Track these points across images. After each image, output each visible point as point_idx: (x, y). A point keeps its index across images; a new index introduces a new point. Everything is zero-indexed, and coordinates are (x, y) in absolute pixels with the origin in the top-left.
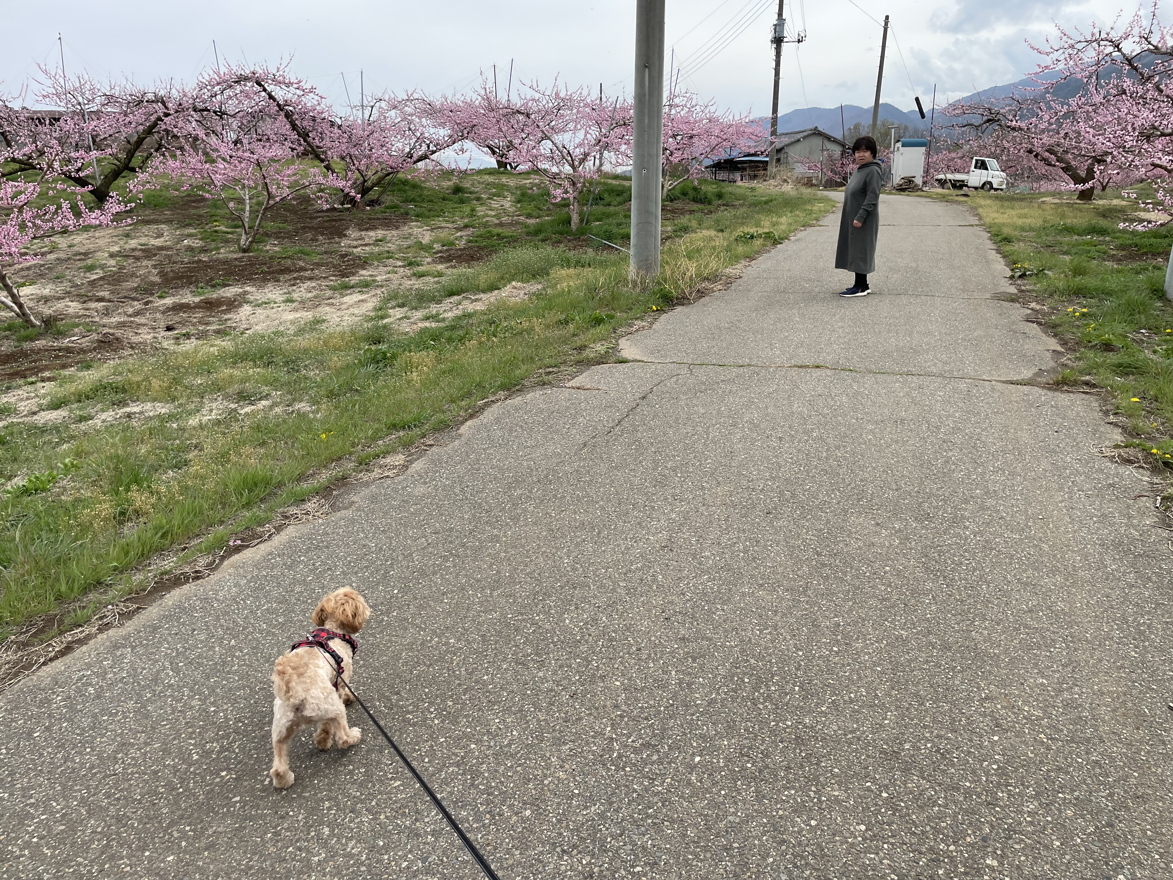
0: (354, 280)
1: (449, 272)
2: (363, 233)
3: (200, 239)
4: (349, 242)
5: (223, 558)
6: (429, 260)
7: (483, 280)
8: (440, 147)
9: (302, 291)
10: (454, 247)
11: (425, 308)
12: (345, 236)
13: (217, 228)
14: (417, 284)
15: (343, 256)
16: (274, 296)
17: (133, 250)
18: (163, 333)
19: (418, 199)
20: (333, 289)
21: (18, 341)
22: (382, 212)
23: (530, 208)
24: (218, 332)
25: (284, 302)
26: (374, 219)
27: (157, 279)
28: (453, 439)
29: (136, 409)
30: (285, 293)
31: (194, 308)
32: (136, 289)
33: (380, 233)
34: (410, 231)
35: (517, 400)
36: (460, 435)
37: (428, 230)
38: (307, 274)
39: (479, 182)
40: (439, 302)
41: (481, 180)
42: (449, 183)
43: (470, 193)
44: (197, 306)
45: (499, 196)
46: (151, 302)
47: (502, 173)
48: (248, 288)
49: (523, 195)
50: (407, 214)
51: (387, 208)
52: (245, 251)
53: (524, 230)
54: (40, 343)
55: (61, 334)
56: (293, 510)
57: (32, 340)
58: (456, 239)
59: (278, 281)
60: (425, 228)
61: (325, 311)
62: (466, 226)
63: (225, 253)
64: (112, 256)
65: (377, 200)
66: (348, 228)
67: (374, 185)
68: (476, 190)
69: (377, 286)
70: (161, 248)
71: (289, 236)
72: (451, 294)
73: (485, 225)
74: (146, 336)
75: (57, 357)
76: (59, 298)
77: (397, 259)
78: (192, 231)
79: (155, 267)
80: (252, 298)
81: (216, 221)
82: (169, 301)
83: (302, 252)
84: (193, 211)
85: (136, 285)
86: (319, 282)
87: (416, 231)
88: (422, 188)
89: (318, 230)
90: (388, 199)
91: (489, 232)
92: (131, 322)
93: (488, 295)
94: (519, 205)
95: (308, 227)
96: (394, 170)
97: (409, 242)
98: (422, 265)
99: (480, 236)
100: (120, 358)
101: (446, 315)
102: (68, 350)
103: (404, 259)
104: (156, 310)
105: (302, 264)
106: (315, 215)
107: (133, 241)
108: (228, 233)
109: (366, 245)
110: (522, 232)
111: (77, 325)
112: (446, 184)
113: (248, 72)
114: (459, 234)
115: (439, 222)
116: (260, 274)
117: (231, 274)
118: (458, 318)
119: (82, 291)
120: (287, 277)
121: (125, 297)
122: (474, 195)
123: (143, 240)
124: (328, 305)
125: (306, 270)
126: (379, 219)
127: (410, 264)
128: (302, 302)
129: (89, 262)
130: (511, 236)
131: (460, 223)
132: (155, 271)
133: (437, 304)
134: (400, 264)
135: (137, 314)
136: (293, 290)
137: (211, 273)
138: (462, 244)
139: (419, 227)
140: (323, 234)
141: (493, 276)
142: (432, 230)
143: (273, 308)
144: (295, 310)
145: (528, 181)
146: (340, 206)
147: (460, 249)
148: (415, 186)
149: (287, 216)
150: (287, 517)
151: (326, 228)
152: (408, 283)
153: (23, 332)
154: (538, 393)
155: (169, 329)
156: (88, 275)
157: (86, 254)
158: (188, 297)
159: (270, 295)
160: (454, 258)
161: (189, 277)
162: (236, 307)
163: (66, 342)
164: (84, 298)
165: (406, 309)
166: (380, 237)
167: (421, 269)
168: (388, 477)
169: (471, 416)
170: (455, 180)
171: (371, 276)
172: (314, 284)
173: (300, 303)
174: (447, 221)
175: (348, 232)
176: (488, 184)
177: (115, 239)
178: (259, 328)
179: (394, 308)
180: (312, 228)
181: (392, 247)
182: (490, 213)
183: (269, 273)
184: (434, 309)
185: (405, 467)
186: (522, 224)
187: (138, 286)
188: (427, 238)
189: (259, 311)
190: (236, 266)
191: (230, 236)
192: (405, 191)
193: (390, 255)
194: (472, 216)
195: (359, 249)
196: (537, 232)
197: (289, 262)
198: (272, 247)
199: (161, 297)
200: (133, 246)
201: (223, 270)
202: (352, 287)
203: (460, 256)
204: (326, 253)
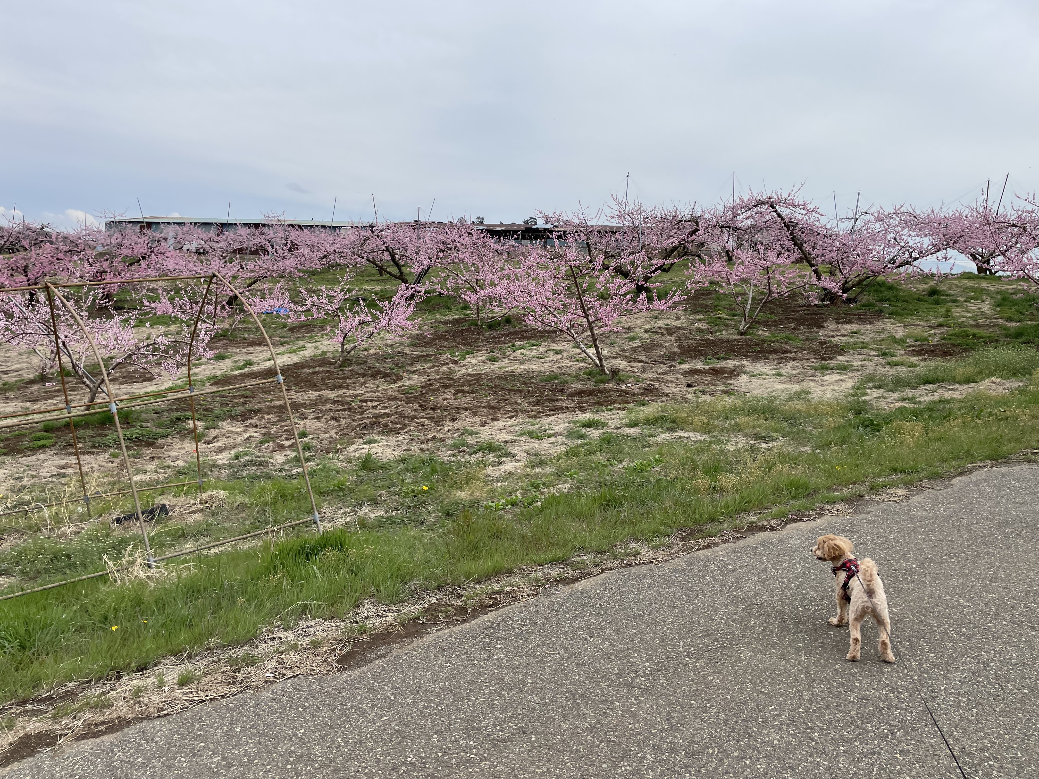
0: (833, 363)
1: (922, 364)
2: (840, 326)
3: (707, 323)
4: (826, 332)
5: (786, 523)
6: (902, 352)
7: (960, 372)
8: (921, 255)
9: (788, 368)
10: (927, 343)
11: (901, 391)
12: (823, 327)
13: (720, 316)
14: (892, 371)
15: (822, 343)
16: (766, 370)
17: (660, 328)
18: (685, 389)
19: (893, 299)
20: (815, 369)
21: (596, 382)
22: (857, 309)
23: (1010, 311)
24: (724, 392)
25: (774, 375)
26: (850, 314)
27: (677, 350)
28: (946, 487)
29: (685, 435)
30: (774, 369)
31: (704, 373)
32: (662, 356)
33: (855, 327)
34: (884, 326)
35: (1004, 469)
36: (952, 485)
37: (901, 326)
38: (792, 355)
39: (957, 286)
40: (915, 388)
41: (960, 284)
42: (925, 286)
43: (947, 295)
44: (707, 372)
45: (977, 300)
46: (673, 366)
47: (982, 278)
48: (745, 363)
49: (1004, 299)
50: (881, 311)
51: (863, 305)
52: (742, 334)
53: (1003, 332)
54: (609, 386)
55: (621, 381)
56: (827, 507)
57: (604, 383)
58: (930, 336)
59: (768, 359)
60: (898, 324)
61: (808, 384)
62: (940, 325)
63: (725, 334)
64: (646, 331)
65: (855, 298)
66: (826, 321)
67: (854, 286)
68: (953, 293)
69: (854, 370)
70: (679, 328)
71: (776, 324)
72: (927, 382)
73: (961, 325)
74: (673, 389)
75: (620, 395)
76: (614, 358)
77: (871, 349)
78: (700, 316)
79: (676, 341)
80: (748, 370)
81: (719, 310)
82: (686, 367)
83: (787, 338)
84: (702, 302)
85: (663, 353)
86: (802, 362)
87: (889, 326)
88: (897, 290)
89: (800, 321)
90: (864, 298)
91: (965, 332)
92: (663, 378)
93: (965, 386)
94: (998, 309)
95: (791, 318)
96: (876, 273)
97: (883, 336)
98: (895, 356)
99: (955, 335)
100: (661, 402)
101: (922, 399)
102: (626, 392)
103: (878, 350)
104: (677, 372)
105: (787, 347)
106: (798, 309)
107: (660, 322)
108: (728, 319)
109: (842, 336)
110: (1001, 334)
111: (631, 377)
112: (922, 286)
113: (765, 197)
114: (933, 332)
115: (912, 320)
116: (753, 352)
117: (731, 350)
118: (934, 402)
119: (627, 354)
120: (776, 356)
121: (655, 361)
122: (951, 298)
123: (667, 322)
124: (811, 381)
125: (791, 352)
126: (855, 315)
127: (884, 354)
128: (789, 377)
129: (632, 334)
130: (988, 337)
131: (934, 322)
132: (676, 344)
133: (912, 389)
134: (874, 353)
135: (664, 373)
136: (781, 367)
137: (716, 349)
138: (936, 341)
139: (893, 324)
140: (803, 325)
141: (971, 370)
142: (905, 326)
143: (765, 379)
144: (783, 382)
145: (1011, 287)
146: (820, 303)
147: (933, 345)
148: (890, 288)
149: (773, 309)
150: (823, 510)
151: (807, 320)
152: (883, 370)
153: (599, 377)
154: (1025, 467)
155: (689, 386)
156: (631, 343)
157: (629, 329)
158: (699, 365)
159: (762, 369)
160: (927, 352)
161: (700, 351)
162: (735, 375)
163: (624, 387)
164: (630, 359)
165: (882, 390)
166: (855, 330)
167: (894, 359)
168: (894, 501)
169: (961, 474)
170: (932, 283)
171: (848, 361)
172: (797, 364)
173: (787, 377)
174: (920, 320)
175: (826, 324)
176: (966, 288)
177: (648, 319)
178: (755, 392)
179: (871, 388)
180: (795, 319)
181: (867, 339)
182: (966, 314)
183: (761, 352)
184: (909, 393)
185: (907, 498)
186: (1001, 326)
187: (665, 354)
188: (900, 333)
189: (754, 380)
190: (735, 345)
191: (729, 322)
192: (881, 292)
193: (864, 345)
194: (947, 316)
195: (836, 339)
196: (1018, 335)
197: (777, 345)
198: (762, 332)
199: (680, 363)
200: (660, 325)
201: (725, 347)
202: (832, 369)
203: (932, 351)
204: (807, 340)
